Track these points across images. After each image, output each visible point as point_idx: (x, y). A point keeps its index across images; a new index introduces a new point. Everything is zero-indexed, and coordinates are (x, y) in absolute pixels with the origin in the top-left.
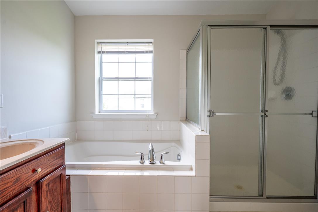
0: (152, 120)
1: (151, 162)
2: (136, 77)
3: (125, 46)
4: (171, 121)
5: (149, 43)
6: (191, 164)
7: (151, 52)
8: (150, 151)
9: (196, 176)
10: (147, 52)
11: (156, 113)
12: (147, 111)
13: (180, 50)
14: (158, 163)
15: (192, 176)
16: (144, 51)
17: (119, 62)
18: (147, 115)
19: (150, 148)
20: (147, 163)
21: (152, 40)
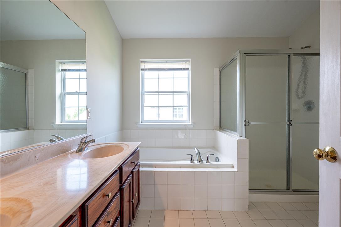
0: (190, 129)
1: (199, 162)
2: (174, 91)
3: (165, 64)
4: (206, 130)
5: (186, 61)
6: (232, 163)
7: (188, 69)
8: (197, 154)
9: (238, 171)
10: (184, 69)
11: (193, 123)
12: (185, 121)
13: (214, 68)
14: (205, 162)
15: (235, 172)
16: (181, 68)
17: (158, 78)
18: (185, 125)
19: (197, 151)
20: (196, 162)
21: (189, 59)
